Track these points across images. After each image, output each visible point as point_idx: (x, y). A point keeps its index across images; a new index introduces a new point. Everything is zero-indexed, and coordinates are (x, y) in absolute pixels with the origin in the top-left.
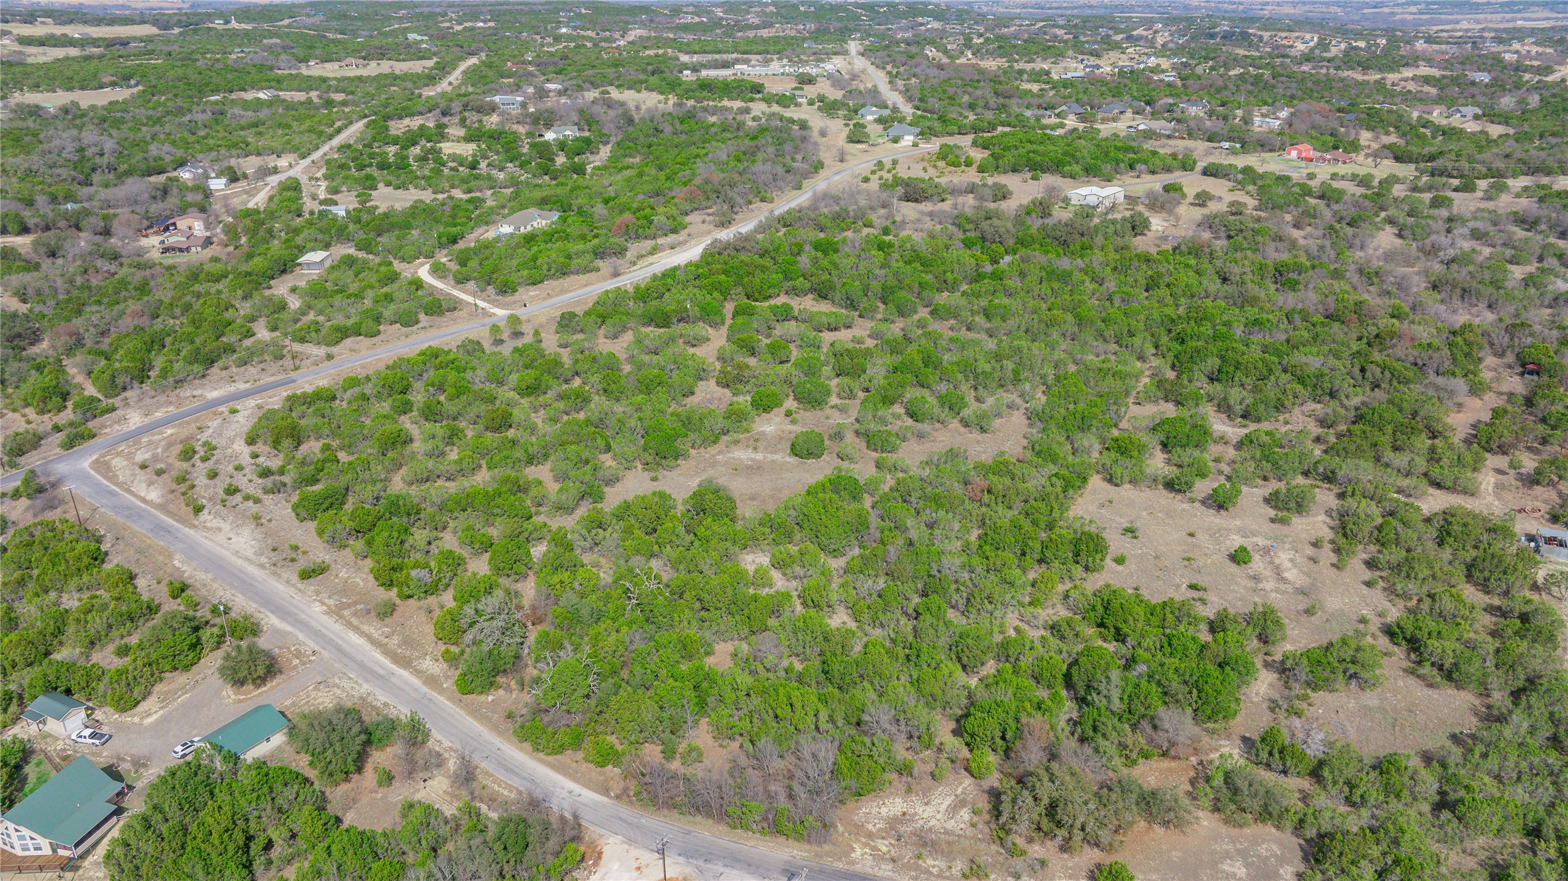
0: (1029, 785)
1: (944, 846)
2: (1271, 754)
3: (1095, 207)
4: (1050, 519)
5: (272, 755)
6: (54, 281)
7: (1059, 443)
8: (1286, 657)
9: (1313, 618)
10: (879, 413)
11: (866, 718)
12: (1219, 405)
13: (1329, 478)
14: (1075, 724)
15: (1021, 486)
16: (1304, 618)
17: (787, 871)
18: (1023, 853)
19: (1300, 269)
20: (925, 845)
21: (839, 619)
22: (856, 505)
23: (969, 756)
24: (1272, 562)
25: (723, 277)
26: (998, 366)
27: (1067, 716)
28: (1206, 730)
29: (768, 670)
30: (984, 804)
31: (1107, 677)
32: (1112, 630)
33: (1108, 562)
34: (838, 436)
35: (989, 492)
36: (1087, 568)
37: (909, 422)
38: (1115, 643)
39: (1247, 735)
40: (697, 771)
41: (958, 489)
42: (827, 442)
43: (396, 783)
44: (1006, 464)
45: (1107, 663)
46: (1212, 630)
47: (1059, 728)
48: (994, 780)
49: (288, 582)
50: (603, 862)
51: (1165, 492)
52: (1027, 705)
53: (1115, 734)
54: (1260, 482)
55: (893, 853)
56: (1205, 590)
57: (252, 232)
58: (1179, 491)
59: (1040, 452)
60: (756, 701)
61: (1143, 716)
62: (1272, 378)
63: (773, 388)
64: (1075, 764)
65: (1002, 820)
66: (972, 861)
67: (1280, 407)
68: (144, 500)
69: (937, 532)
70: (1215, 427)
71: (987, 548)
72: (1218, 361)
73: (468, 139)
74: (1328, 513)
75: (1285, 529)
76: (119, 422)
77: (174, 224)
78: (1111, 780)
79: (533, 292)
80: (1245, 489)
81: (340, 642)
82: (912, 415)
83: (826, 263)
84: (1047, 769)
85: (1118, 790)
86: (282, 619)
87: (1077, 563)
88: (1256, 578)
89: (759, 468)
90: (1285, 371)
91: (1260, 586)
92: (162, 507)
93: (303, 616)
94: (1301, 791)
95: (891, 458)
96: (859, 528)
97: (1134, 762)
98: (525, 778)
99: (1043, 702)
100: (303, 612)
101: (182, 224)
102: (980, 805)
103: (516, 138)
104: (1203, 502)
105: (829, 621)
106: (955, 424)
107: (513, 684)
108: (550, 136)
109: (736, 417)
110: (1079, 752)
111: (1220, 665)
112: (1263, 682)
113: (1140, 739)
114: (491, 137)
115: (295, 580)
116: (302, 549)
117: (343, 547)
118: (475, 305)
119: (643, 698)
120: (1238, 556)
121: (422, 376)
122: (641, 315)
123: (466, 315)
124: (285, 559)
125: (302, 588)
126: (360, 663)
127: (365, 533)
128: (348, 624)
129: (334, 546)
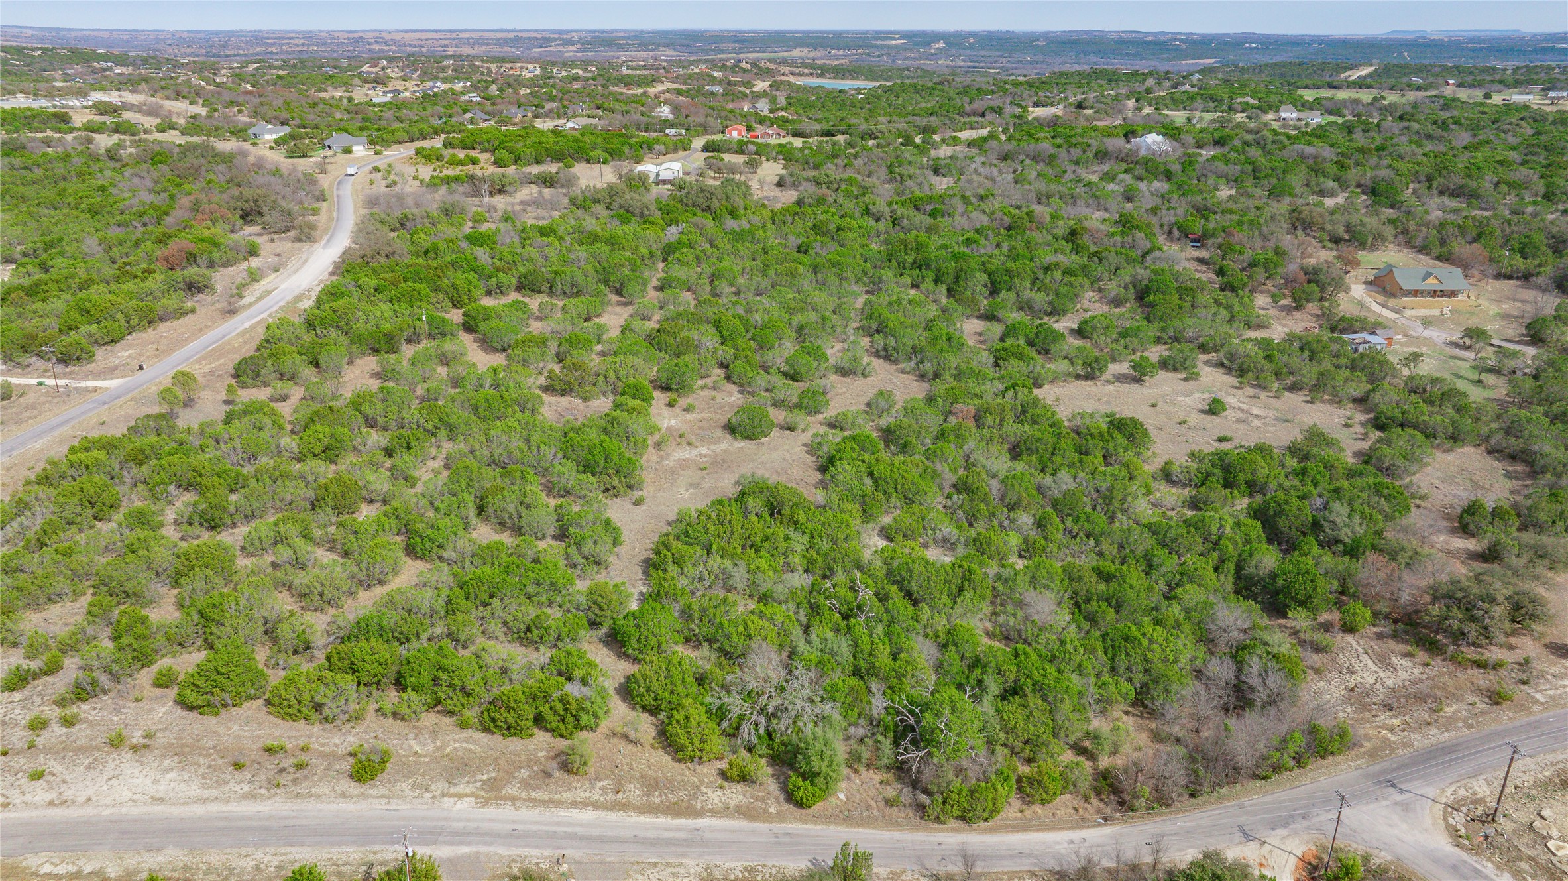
20: (1420, 700)
24: (1232, 407)
49: (353, 795)
55: (1411, 720)
56: (1232, 439)
81: (568, 830)
88: (1242, 421)
89: (724, 461)
93: (458, 825)
96: (934, 477)
100: (444, 819)
115: (354, 788)
116: (289, 746)
117: (357, 718)
118: (41, 384)
119: (1034, 701)
120: (1214, 408)
121: (121, 478)
122: (352, 342)
123: (44, 399)
124: (283, 770)
125: (384, 791)
126: (636, 840)
127: (378, 683)
128: (536, 803)
129: (338, 722)
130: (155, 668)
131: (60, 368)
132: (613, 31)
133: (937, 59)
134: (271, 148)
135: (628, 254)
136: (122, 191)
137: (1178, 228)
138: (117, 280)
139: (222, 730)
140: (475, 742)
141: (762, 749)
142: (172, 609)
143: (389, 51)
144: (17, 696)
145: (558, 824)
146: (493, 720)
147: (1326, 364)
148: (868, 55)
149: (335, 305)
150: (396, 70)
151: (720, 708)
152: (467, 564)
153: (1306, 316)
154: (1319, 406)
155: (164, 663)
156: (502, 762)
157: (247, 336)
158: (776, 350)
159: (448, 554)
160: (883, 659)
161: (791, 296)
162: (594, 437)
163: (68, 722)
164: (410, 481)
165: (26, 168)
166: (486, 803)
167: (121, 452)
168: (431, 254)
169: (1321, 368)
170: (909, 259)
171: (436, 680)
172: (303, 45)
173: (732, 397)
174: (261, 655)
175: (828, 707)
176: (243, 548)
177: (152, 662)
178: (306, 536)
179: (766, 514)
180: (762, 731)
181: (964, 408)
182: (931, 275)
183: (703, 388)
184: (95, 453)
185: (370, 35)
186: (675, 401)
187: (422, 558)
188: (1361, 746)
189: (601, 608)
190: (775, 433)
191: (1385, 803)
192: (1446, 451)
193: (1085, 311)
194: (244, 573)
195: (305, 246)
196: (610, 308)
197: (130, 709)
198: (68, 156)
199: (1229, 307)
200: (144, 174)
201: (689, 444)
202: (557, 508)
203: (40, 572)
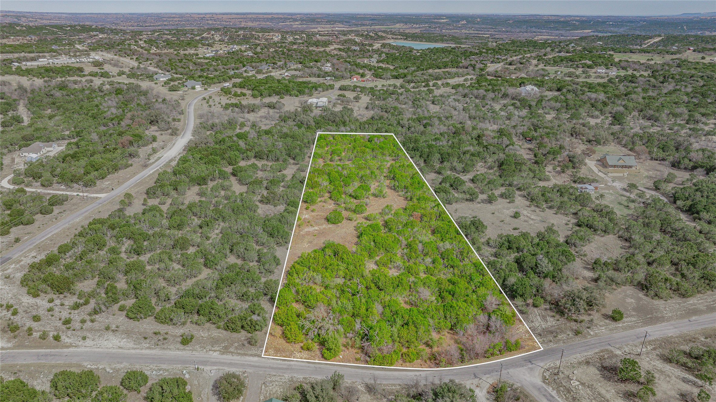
1: (557, 330)
2: (601, 267)
8: (569, 239)
19: (426, 118)
41: (410, 219)
49: (178, 349)
56: (519, 229)
58: (473, 201)
59: (420, 199)
62: (463, 157)
63: (293, 199)
66: (572, 330)
67: (473, 166)
81: (248, 363)
83: (251, 143)
89: (323, 233)
90: (465, 153)
95: (373, 215)
96: (398, 242)
106: (371, 197)
115: (182, 347)
116: (161, 332)
117: (184, 324)
118: (78, 195)
119: (412, 327)
120: (516, 216)
121: (106, 234)
122: (190, 181)
123: (79, 201)
124: (159, 340)
125: (191, 348)
126: (270, 368)
127: (191, 313)
128: (239, 354)
129: (178, 325)
130: (119, 304)
131: (84, 188)
132: (316, 14)
133: (462, 30)
134: (163, 86)
135: (299, 142)
136: (105, 108)
137: (523, 135)
138: (104, 152)
139: (140, 326)
140: (222, 333)
141: (316, 340)
142: (124, 283)
143: (216, 24)
144: (76, 312)
145: (246, 361)
146: (228, 327)
147: (566, 199)
148: (430, 27)
149: (184, 166)
150: (218, 36)
151: (302, 325)
152: (224, 271)
153: (566, 176)
154: (559, 215)
155: (122, 303)
156: (229, 341)
157: (151, 177)
158: (350, 187)
159: (219, 267)
160: (363, 311)
161: (361, 162)
162: (275, 223)
163: (92, 321)
164: (208, 238)
165: (68, 95)
166: (223, 353)
167: (107, 225)
168: (222, 143)
169: (562, 199)
170: (411, 146)
171: (210, 312)
172: (179, 21)
173: (331, 206)
174: (154, 301)
175: (339, 327)
176: (148, 262)
177: (118, 302)
178: (170, 259)
179: (332, 256)
180: (316, 334)
181: (417, 213)
182: (418, 154)
183: (320, 202)
184: (98, 225)
185: (208, 16)
186: (309, 207)
187: (210, 268)
188: (524, 348)
189: (268, 289)
190: (345, 221)
191: (525, 368)
192: (602, 236)
193: (477, 171)
194: (149, 272)
195: (174, 137)
196: (289, 166)
197: (111, 318)
198: (84, 90)
199: (534, 172)
200: (113, 99)
201: (311, 225)
202: (259, 250)
203: (81, 269)
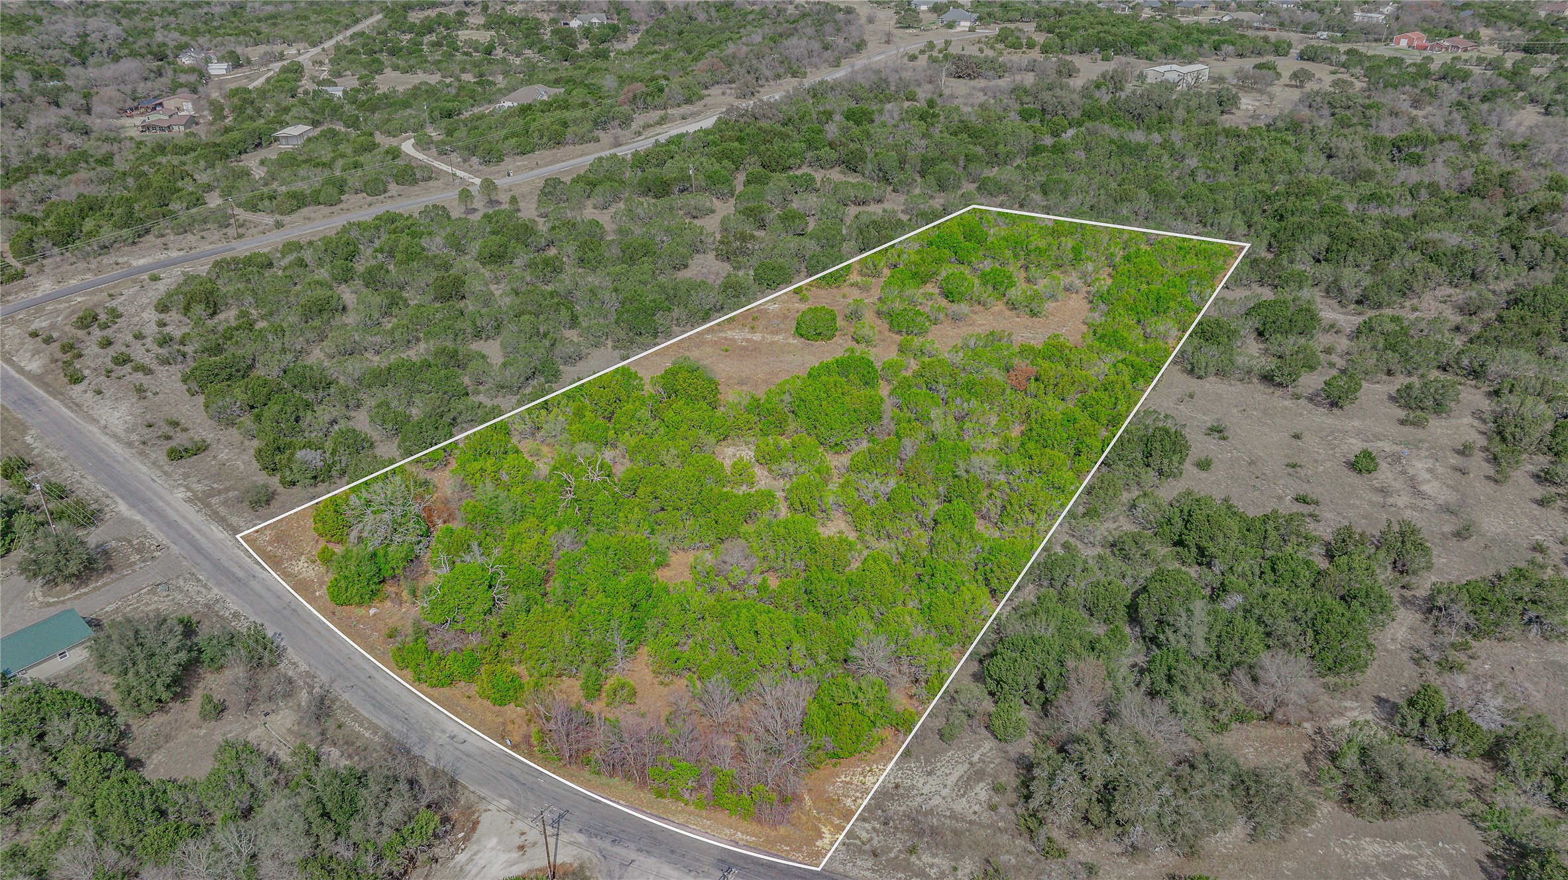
0: (1075, 756)
1: (949, 836)
2: (1423, 723)
3: (1176, 84)
4: (1114, 413)
5: (68, 676)
6: (9, 151)
7: (1129, 327)
8: (1436, 591)
9: (1465, 544)
10: (908, 292)
11: (854, 653)
12: (1327, 291)
13: (1476, 373)
14: (1142, 671)
15: (1077, 373)
16: (1453, 543)
17: (723, 861)
18: (1063, 853)
19: (1424, 142)
20: (921, 834)
21: (835, 528)
22: (868, 391)
23: (992, 708)
24: (1404, 472)
25: (736, 144)
26: (1055, 243)
27: (1131, 660)
28: (1326, 686)
29: (734, 588)
30: (1009, 777)
31: (1188, 610)
32: (1194, 550)
33: (1188, 466)
34: (854, 315)
35: (1037, 380)
36: (1161, 473)
37: (944, 303)
38: (1197, 568)
39: (1383, 695)
40: (625, 716)
41: (998, 376)
42: (840, 322)
43: (228, 716)
44: (1060, 348)
45: (1189, 592)
46: (1330, 556)
47: (1120, 676)
48: (1025, 745)
49: (154, 463)
50: (476, 836)
51: (1261, 387)
52: (1076, 643)
53: (1198, 687)
54: (1385, 377)
55: (875, 842)
56: (1317, 503)
57: (239, 110)
58: (1280, 385)
59: (1107, 338)
60: (711, 626)
61: (1238, 664)
62: (1396, 258)
63: (780, 260)
64: (1142, 726)
65: (1034, 804)
66: (988, 861)
67: (1406, 290)
68: (21, 370)
69: (968, 425)
70: (1322, 314)
71: (1031, 445)
72: (1326, 240)
73: (487, 27)
74: (1478, 415)
75: (1419, 433)
76: (25, 289)
77: (161, 104)
78: (1192, 751)
79: (521, 161)
80: (1364, 384)
81: (197, 536)
82: (947, 295)
83: (858, 132)
84: (1102, 734)
85: (1204, 767)
86: (132, 506)
87: (1148, 465)
88: (1384, 491)
89: (755, 349)
90: (1413, 248)
91: (1390, 500)
92: (38, 379)
93: (160, 503)
94: (1471, 780)
95: (917, 342)
96: (870, 417)
97: (1224, 728)
98: (396, 717)
99: (1098, 640)
100: (161, 498)
101: (170, 103)
102: (1003, 779)
103: (538, 24)
104: (1311, 399)
105: (820, 530)
106: (1000, 306)
107: (405, 594)
108: (575, 23)
109: (734, 293)
110: (1148, 711)
111: (1342, 598)
112: (1401, 624)
113: (1235, 696)
114: (512, 23)
115: (164, 461)
118: (453, 174)
123: (441, 185)
126: (215, 562)
128: (214, 514)
145: (199, 531)
166: (193, 500)
181: (1025, 367)
190: (839, 340)
